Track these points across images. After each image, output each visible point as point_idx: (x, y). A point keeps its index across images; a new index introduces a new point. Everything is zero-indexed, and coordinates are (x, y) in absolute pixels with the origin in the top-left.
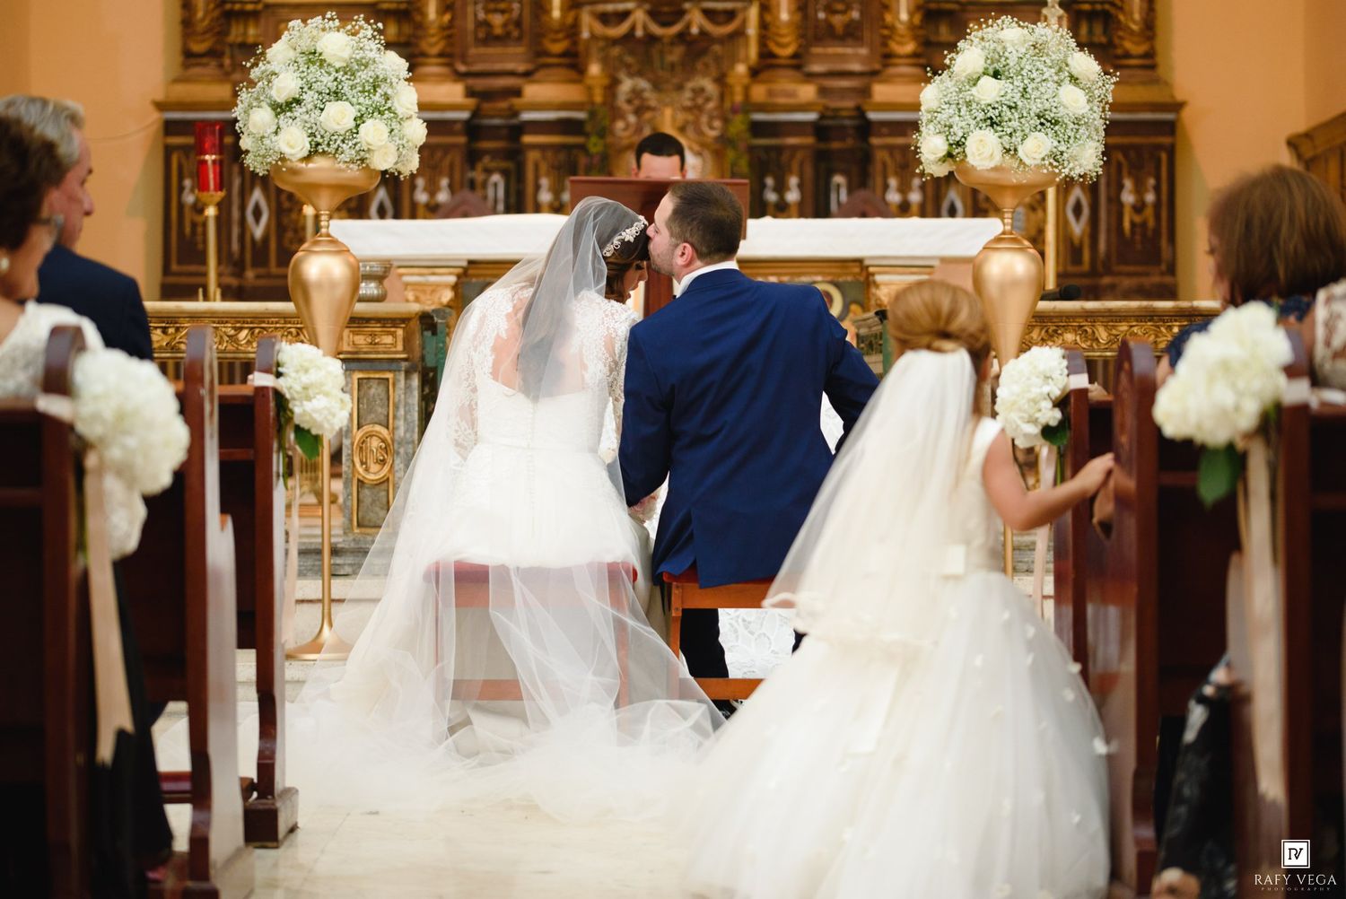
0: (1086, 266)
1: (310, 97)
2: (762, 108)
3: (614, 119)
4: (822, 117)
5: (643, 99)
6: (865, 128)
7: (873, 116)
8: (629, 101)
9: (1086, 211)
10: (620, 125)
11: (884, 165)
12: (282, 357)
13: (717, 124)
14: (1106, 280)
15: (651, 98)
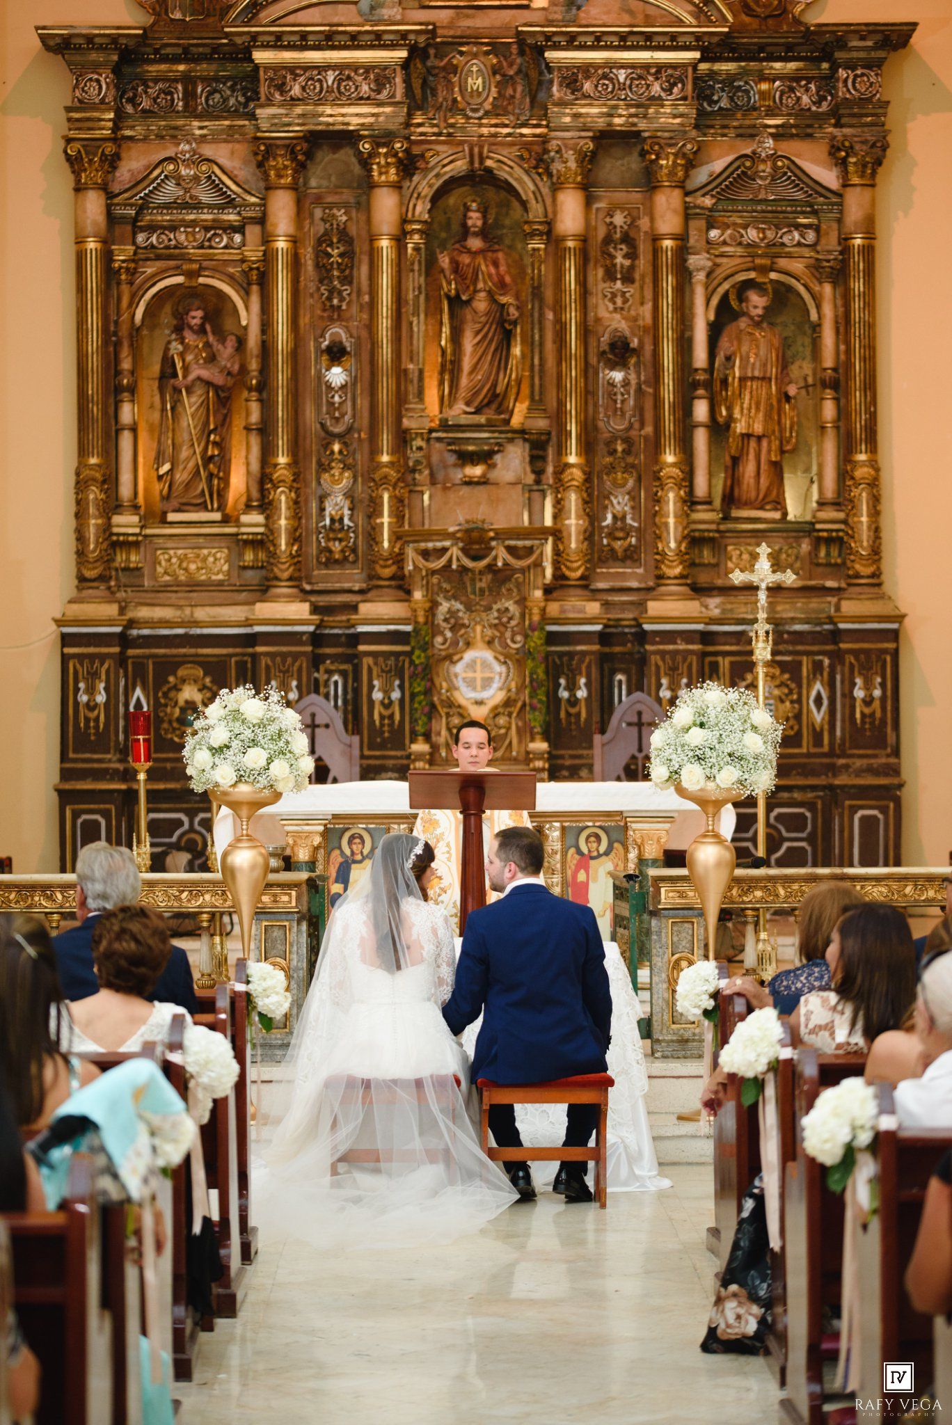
0: (826, 749)
1: (236, 744)
2: (556, 621)
3: (433, 636)
4: (606, 626)
5: (457, 618)
6: (642, 636)
7: (646, 627)
8: (446, 620)
9: (825, 702)
10: (439, 639)
11: (658, 667)
12: (249, 971)
13: (519, 638)
14: (841, 761)
15: (465, 617)
